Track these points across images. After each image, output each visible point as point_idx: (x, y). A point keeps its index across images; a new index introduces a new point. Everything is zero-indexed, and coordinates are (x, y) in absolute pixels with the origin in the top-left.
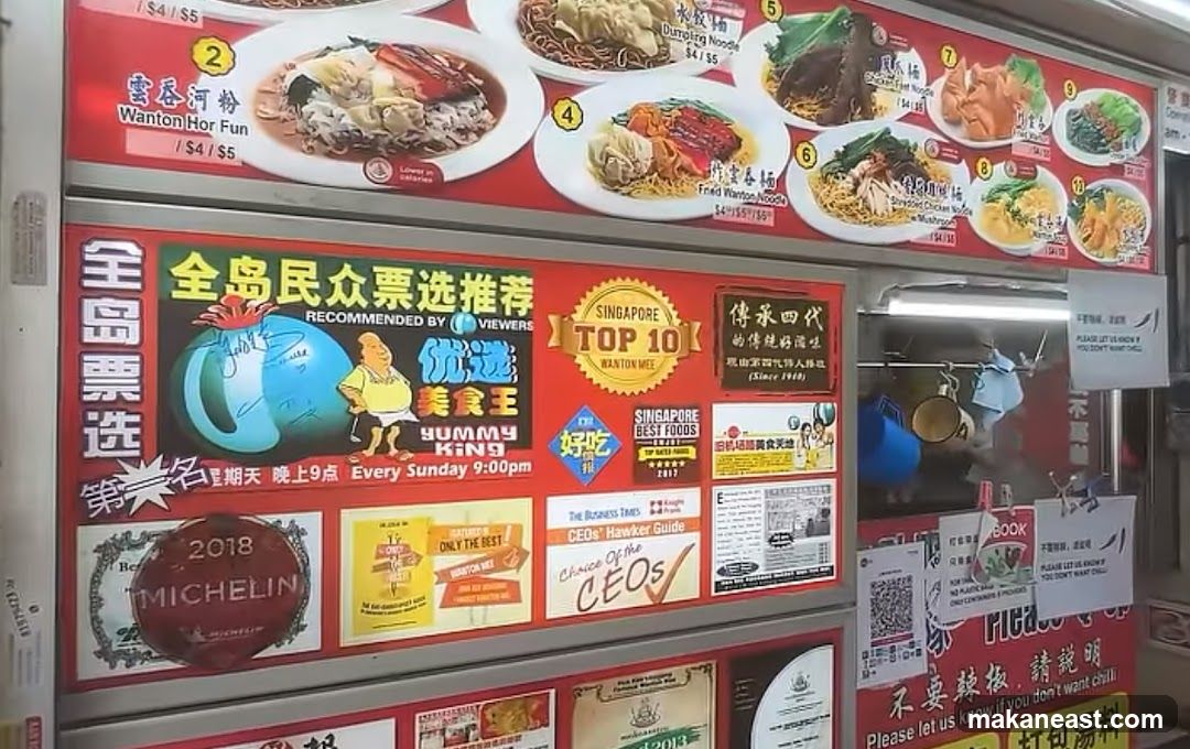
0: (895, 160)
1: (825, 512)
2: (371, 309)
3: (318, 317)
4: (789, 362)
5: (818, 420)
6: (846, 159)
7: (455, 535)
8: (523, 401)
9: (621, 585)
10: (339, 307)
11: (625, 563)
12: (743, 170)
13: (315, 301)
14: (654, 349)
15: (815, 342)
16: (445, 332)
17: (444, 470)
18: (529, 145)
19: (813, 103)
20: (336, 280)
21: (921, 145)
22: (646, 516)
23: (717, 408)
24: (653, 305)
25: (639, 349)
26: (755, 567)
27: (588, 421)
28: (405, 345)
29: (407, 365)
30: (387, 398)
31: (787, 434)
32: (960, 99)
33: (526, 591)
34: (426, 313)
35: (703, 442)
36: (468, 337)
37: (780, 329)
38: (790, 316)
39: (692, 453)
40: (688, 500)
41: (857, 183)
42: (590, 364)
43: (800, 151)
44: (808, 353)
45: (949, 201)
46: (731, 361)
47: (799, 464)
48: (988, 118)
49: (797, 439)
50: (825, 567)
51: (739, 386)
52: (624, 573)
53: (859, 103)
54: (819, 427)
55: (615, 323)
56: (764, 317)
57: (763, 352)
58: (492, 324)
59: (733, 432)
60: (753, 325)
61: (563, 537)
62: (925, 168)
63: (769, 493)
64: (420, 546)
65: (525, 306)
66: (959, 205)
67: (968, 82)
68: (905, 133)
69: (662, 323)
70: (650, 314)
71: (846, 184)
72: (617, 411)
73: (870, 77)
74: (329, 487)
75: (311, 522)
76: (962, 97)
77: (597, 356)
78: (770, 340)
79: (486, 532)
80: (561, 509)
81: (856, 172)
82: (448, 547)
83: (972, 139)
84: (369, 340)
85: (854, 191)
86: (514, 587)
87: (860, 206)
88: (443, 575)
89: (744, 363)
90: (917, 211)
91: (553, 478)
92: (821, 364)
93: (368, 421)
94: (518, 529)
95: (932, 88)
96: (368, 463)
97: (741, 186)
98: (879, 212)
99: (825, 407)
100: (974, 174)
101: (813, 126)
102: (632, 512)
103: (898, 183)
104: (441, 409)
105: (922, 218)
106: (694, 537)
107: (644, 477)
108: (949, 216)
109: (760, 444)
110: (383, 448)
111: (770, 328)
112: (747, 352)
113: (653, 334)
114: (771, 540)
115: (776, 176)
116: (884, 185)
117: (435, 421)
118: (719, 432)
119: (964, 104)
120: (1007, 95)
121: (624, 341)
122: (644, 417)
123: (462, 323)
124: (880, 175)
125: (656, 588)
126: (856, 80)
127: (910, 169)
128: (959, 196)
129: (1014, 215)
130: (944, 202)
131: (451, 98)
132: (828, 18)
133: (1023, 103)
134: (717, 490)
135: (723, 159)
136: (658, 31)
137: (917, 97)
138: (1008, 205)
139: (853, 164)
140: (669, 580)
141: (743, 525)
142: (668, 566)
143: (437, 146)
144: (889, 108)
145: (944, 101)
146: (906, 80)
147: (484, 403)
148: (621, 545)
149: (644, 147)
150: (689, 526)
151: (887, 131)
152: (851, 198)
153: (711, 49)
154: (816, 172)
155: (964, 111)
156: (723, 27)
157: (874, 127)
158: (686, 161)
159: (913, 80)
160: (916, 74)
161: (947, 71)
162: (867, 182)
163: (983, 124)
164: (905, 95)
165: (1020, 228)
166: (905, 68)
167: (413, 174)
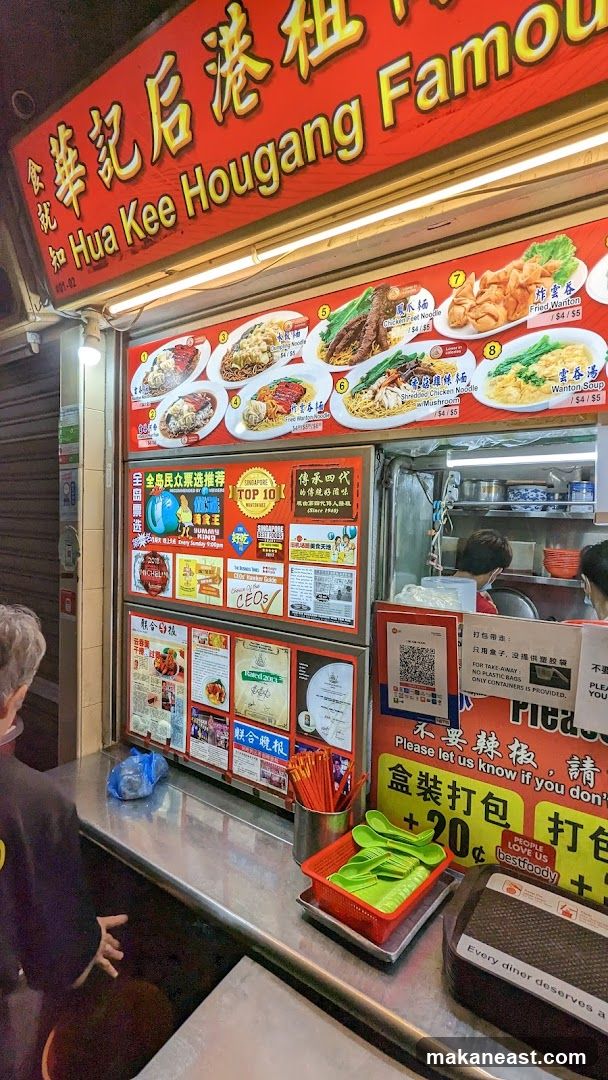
0: (408, 370)
1: (349, 589)
2: (183, 488)
3: (171, 491)
4: (329, 503)
5: (346, 535)
6: (367, 382)
7: (202, 568)
8: (221, 520)
9: (251, 601)
10: (176, 488)
11: (254, 591)
12: (307, 405)
13: (171, 486)
14: (265, 498)
15: (345, 492)
16: (200, 494)
17: (199, 544)
18: (223, 420)
19: (348, 355)
20: (176, 478)
21: (427, 353)
22: (261, 573)
23: (293, 527)
24: (266, 478)
25: (259, 498)
26: (309, 609)
27: (241, 529)
29: (191, 506)
30: (186, 517)
31: (327, 542)
32: (467, 306)
33: (221, 594)
34: (196, 488)
35: (285, 542)
36: (206, 496)
37: (323, 486)
38: (330, 478)
39: (280, 547)
40: (278, 569)
41: (375, 393)
42: (243, 505)
43: (338, 385)
44: (341, 497)
45: (454, 385)
46: (299, 503)
47: (333, 559)
48: (500, 311)
49: (333, 545)
50: (348, 619)
51: (301, 516)
52: (252, 596)
53: (380, 342)
54: (346, 539)
55: (251, 487)
56: (316, 479)
57: (315, 498)
58: (212, 490)
59: (299, 538)
60: (310, 485)
61: (232, 575)
62: (432, 367)
63: (316, 572)
64: (193, 570)
65: (222, 483)
66: (462, 385)
67: (477, 288)
68: (409, 350)
69: (269, 486)
70: (264, 482)
71: (370, 393)
72: (251, 525)
73: (387, 324)
74: (174, 546)
75: (170, 556)
76: (469, 303)
77: (245, 501)
78: (319, 492)
79: (210, 568)
80: (233, 563)
81: (375, 386)
82: (200, 572)
83: (480, 332)
84: (183, 497)
85: (373, 398)
86: (217, 591)
87: (377, 406)
88: (199, 581)
89: (305, 503)
90: (423, 399)
91: (229, 552)
92: (348, 503)
93: (182, 525)
94: (219, 569)
95: (439, 309)
96: (182, 539)
97: (306, 413)
98: (391, 407)
99: (350, 528)
100: (479, 358)
101: (347, 368)
102: (256, 570)
103: (407, 385)
104: (199, 522)
105: (426, 403)
106: (281, 587)
107: (261, 555)
108: (453, 396)
109: (313, 546)
110: (185, 535)
111: (319, 485)
112: (307, 498)
113: (265, 491)
114: (317, 597)
115: (324, 403)
116: (395, 389)
117: (197, 526)
118: (292, 538)
119: (472, 307)
120: (522, 281)
121: (254, 495)
122: (262, 529)
123: (204, 490)
124: (393, 383)
125: (265, 606)
126: (377, 330)
127: (416, 372)
128: (464, 378)
129: (527, 379)
130: (450, 387)
131: (202, 408)
132: (358, 300)
133: (544, 280)
134: (291, 566)
135: (297, 402)
136: (269, 351)
137: (426, 321)
138: (520, 374)
139: (372, 382)
140: (270, 604)
141: (303, 586)
142: (270, 598)
143: (198, 427)
144: (401, 338)
145: (451, 314)
146: (416, 312)
147: (211, 520)
148: (252, 583)
149: (263, 407)
150: (279, 581)
151: (399, 353)
152: (372, 403)
153: (292, 348)
154: (348, 394)
155: (471, 314)
156: (298, 335)
157: (390, 354)
158: (280, 408)
159: (423, 311)
160: (425, 305)
161: (455, 291)
162: (383, 390)
163: (492, 316)
164: (415, 323)
165: (535, 388)
166: (415, 305)
167: (193, 439)
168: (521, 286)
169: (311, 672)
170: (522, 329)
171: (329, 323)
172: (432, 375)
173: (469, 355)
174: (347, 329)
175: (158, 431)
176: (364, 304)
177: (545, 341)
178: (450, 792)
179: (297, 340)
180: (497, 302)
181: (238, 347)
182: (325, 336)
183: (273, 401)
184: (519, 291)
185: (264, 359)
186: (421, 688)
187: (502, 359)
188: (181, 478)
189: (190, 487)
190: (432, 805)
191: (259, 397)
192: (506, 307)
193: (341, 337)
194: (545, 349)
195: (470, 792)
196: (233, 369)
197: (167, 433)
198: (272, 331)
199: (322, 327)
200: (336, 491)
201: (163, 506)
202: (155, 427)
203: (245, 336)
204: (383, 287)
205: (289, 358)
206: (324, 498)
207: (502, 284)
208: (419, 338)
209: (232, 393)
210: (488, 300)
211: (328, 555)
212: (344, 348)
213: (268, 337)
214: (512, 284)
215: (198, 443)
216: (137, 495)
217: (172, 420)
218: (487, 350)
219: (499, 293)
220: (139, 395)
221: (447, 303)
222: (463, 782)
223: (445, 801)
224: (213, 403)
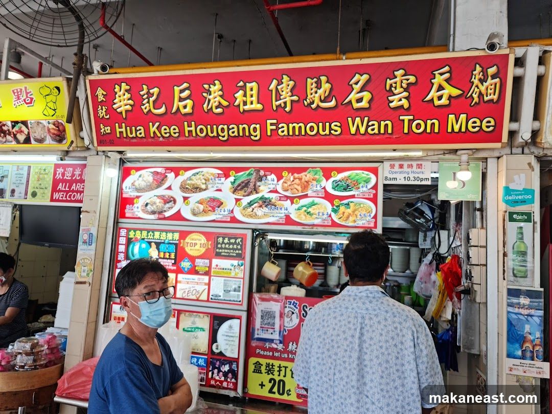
0: (265, 202)
1: (239, 287)
2: (154, 239)
3: (146, 240)
4: (232, 251)
5: (239, 265)
6: (250, 204)
8: (176, 256)
9: (191, 294)
10: (149, 239)
11: (192, 289)
12: (223, 209)
13: (146, 238)
14: (201, 247)
15: (239, 247)
16: (164, 243)
18: (180, 210)
19: (242, 192)
20: (149, 234)
21: (274, 198)
22: (197, 281)
23: (213, 260)
24: (201, 238)
25: (197, 247)
26: (220, 296)
27: (187, 260)
28: (158, 245)
29: (158, 248)
30: (154, 254)
31: (230, 267)
34: (162, 240)
35: (210, 267)
36: (168, 244)
37: (230, 244)
38: (233, 241)
39: (207, 269)
40: (206, 279)
41: (253, 209)
43: (238, 204)
44: (237, 249)
45: (283, 211)
46: (218, 250)
47: (233, 274)
48: (299, 188)
49: (233, 269)
50: (239, 300)
51: (218, 255)
52: (191, 291)
53: (256, 190)
55: (194, 242)
56: (226, 241)
57: (225, 248)
58: (171, 242)
59: (217, 266)
60: (223, 243)
61: (181, 282)
62: (275, 203)
63: (225, 280)
65: (177, 238)
66: (286, 212)
67: (292, 179)
68: (267, 196)
69: (203, 242)
70: (200, 240)
71: (251, 209)
72: (192, 259)
73: (259, 184)
76: (289, 183)
77: (189, 248)
78: (227, 246)
80: (181, 276)
81: (253, 207)
83: (293, 194)
84: (153, 244)
85: (252, 211)
87: (254, 215)
89: (220, 251)
90: (272, 214)
91: (180, 270)
92: (240, 252)
94: (173, 279)
95: (279, 183)
97: (222, 213)
98: (260, 216)
99: (241, 262)
100: (292, 203)
101: (242, 197)
102: (194, 279)
103: (266, 208)
104: (162, 256)
105: (273, 216)
106: (207, 287)
107: (197, 273)
108: (283, 215)
109: (223, 269)
111: (228, 243)
112: (221, 248)
113: (201, 244)
114: (225, 291)
115: (231, 210)
116: (261, 209)
117: (161, 258)
118: (214, 265)
119: (290, 185)
120: (306, 180)
121: (195, 245)
122: (197, 260)
123: (166, 241)
124: (261, 206)
125: (198, 296)
126: (255, 185)
127: (270, 204)
128: (287, 209)
129: (308, 213)
130: (281, 212)
131: (168, 203)
132: (247, 172)
133: (313, 181)
134: (212, 278)
135: (218, 207)
136: (206, 184)
137: (274, 186)
138: (305, 211)
139: (252, 205)
140: (201, 295)
141: (218, 287)
142: (200, 292)
143: (165, 211)
144: (264, 190)
145: (283, 186)
146: (270, 182)
147: (169, 256)
148: (191, 286)
149: (201, 207)
150: (205, 284)
151: (263, 196)
152: (252, 213)
153: (217, 185)
154: (242, 208)
155: (290, 187)
156: (220, 180)
157: (259, 195)
158: (210, 209)
159: (272, 182)
160: (273, 180)
161: (284, 178)
162: (257, 208)
163: (297, 189)
164: (270, 186)
165: (310, 216)
166: (270, 179)
167: (161, 216)
168: (306, 182)
169: (220, 325)
170: (306, 196)
171: (234, 178)
172: (275, 206)
173: (289, 201)
174: (242, 182)
175: (139, 209)
176: (249, 174)
177: (313, 201)
178: (278, 369)
179: (219, 182)
180: (298, 185)
181: (190, 179)
182: (233, 183)
183: (207, 205)
184: (305, 183)
185: (203, 187)
186: (269, 328)
187: (300, 205)
188: (152, 234)
189: (158, 239)
190: (271, 376)
191: (200, 202)
192: (301, 187)
193: (239, 185)
194: (313, 204)
195: (286, 367)
196: (187, 188)
197: (145, 211)
198: (207, 175)
199: (232, 179)
200: (235, 247)
201: (140, 247)
202: (138, 208)
203: (194, 175)
204: (258, 170)
205: (216, 189)
206: (230, 249)
207: (300, 179)
208: (271, 192)
209: (185, 199)
210: (295, 184)
211: (230, 273)
212: (241, 189)
213: (205, 178)
214: (303, 180)
215: (165, 219)
216: (123, 240)
217: (149, 206)
218: (295, 201)
219: (299, 182)
220: (128, 190)
221: (281, 181)
222: (283, 364)
223: (276, 373)
224: (175, 201)
